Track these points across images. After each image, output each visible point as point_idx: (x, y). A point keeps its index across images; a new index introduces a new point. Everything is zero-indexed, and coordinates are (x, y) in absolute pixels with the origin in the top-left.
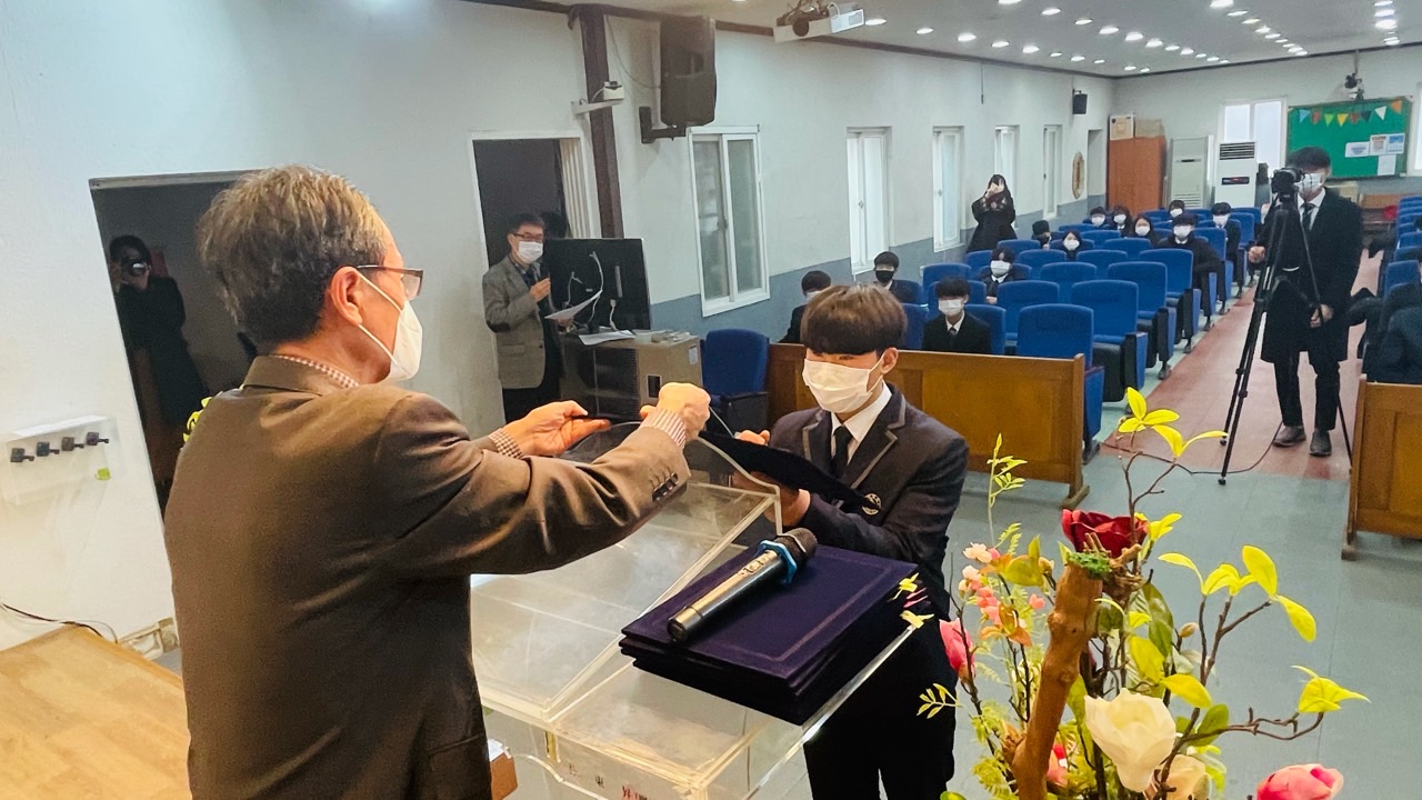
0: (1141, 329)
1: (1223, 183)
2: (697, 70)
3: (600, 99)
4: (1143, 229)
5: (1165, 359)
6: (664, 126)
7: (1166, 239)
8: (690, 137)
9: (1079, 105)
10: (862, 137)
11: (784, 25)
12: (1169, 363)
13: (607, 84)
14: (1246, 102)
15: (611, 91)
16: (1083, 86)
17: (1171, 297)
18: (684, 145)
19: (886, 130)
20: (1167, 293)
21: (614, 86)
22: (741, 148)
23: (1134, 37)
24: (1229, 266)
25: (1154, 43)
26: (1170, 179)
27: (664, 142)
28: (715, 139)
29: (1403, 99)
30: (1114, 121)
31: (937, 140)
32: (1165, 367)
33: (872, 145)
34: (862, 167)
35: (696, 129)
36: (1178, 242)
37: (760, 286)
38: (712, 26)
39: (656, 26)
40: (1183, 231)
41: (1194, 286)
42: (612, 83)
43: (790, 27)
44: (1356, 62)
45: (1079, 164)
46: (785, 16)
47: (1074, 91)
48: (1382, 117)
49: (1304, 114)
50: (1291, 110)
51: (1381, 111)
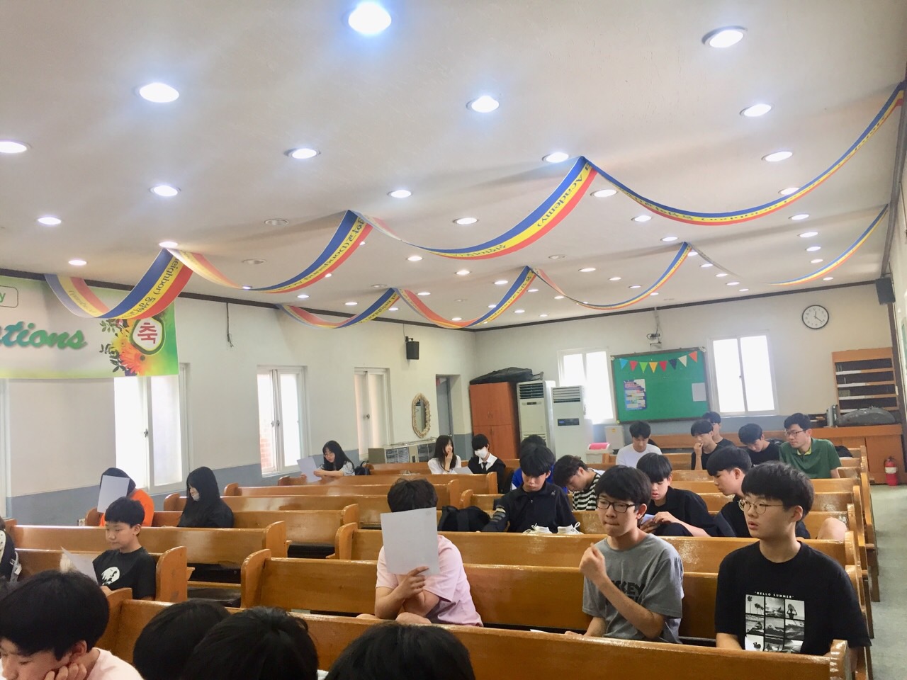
1: (559, 424)
9: (412, 351)
14: (579, 353)
16: (417, 335)
29: (697, 349)
44: (657, 317)
45: (421, 403)
47: (407, 338)
48: (685, 365)
49: (623, 362)
50: (613, 359)
51: (683, 360)
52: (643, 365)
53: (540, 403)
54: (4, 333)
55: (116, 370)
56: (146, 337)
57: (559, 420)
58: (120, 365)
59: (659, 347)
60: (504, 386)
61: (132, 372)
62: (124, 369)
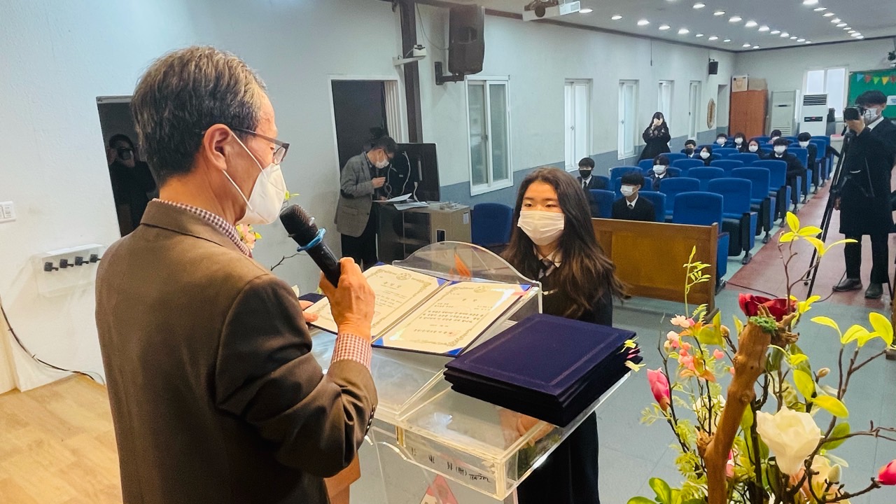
0: (753, 210)
1: (806, 121)
2: (472, 39)
3: (411, 55)
4: (753, 148)
5: (767, 230)
6: (450, 74)
7: (768, 154)
8: (466, 81)
9: (713, 68)
10: (574, 85)
11: (530, 10)
12: (770, 232)
13: (415, 46)
14: (823, 69)
15: (417, 50)
16: (715, 57)
17: (772, 192)
18: (463, 86)
19: (590, 80)
20: (770, 188)
21: (420, 48)
22: (499, 89)
23: (751, 24)
24: (810, 173)
25: (764, 29)
26: (771, 116)
27: (449, 84)
28: (482, 83)
30: (735, 79)
31: (621, 89)
32: (767, 235)
33: (580, 90)
34: (574, 103)
35: (469, 77)
36: (777, 156)
37: (507, 177)
38: (483, 12)
39: (448, 10)
40: (780, 149)
41: (787, 184)
42: (419, 46)
43: (533, 12)
45: (712, 105)
46: (530, 4)
47: (710, 60)
49: (860, 77)
50: (851, 74)
52: (876, 80)
53: (790, 106)
57: (805, 118)
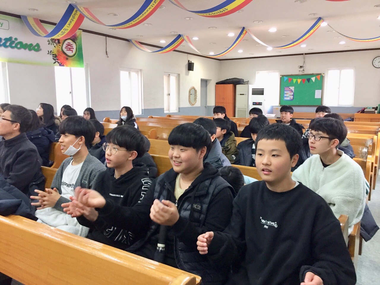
9: (190, 67)
16: (193, 59)
29: (320, 74)
44: (304, 58)
48: (314, 81)
49: (286, 78)
50: (281, 76)
51: (313, 79)
52: (295, 80)
53: (246, 94)
54: (3, 41)
55: (55, 63)
56: (69, 49)
57: (253, 103)
58: (57, 61)
59: (303, 72)
60: (231, 86)
61: (62, 64)
62: (59, 63)
